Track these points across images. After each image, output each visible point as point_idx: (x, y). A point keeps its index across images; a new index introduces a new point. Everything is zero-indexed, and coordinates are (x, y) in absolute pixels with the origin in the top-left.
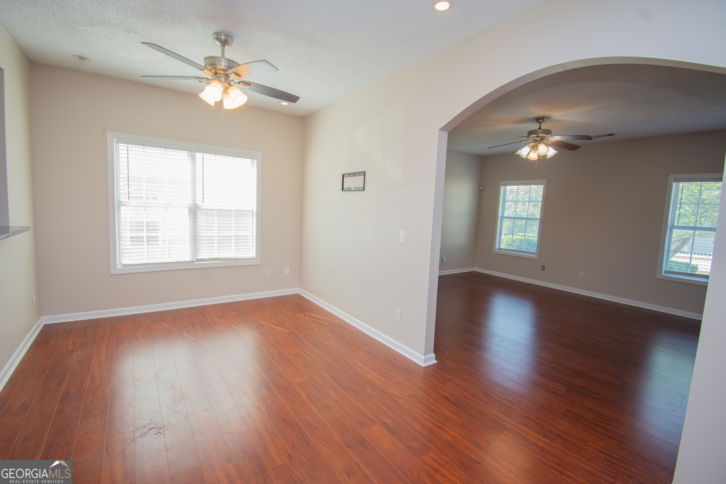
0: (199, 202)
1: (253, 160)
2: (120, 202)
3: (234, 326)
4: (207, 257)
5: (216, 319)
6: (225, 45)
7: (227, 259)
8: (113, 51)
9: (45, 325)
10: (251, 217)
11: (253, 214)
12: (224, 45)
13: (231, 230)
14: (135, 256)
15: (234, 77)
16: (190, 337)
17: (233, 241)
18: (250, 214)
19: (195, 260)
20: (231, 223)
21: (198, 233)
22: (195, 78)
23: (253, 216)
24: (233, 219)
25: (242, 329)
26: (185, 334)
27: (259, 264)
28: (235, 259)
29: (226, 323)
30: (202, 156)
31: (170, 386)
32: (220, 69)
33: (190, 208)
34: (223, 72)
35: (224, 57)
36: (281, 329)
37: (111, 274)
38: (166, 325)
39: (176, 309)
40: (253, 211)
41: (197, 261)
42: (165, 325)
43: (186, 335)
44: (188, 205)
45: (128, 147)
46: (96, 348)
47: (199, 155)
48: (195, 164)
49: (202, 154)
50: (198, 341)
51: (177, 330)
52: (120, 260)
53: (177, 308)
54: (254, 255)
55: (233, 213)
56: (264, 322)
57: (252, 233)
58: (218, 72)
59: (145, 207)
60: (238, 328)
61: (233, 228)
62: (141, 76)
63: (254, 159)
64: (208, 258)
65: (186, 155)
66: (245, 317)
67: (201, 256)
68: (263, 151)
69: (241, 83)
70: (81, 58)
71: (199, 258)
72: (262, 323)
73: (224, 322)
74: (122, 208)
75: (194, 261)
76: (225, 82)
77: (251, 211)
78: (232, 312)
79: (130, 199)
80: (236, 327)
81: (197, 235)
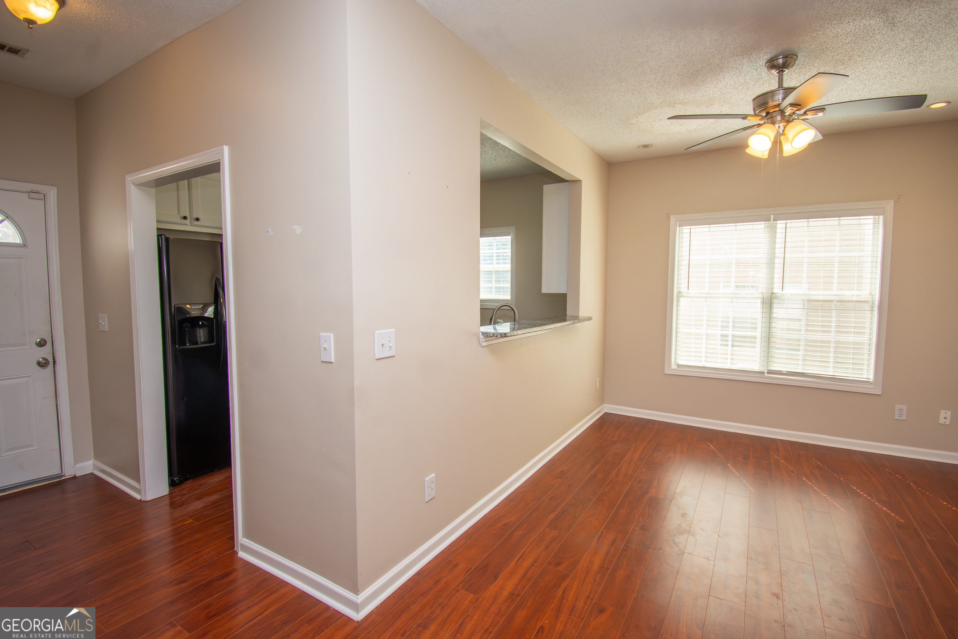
0: (777, 290)
1: (877, 217)
2: (679, 292)
3: (804, 479)
4: (784, 369)
5: (782, 461)
6: (784, 70)
7: (818, 376)
8: (667, 130)
9: (606, 413)
10: (868, 314)
11: (872, 307)
12: (782, 71)
13: (830, 332)
14: (691, 356)
15: (791, 109)
16: (734, 471)
17: (832, 350)
18: (867, 307)
19: (766, 372)
20: (830, 322)
21: (774, 334)
22: (743, 130)
23: (872, 311)
24: (834, 313)
25: (816, 488)
26: (729, 465)
27: (880, 394)
28: (833, 379)
29: (795, 471)
30: (785, 224)
31: (682, 513)
32: (775, 106)
33: (763, 298)
34: (777, 108)
35: (782, 87)
36: (888, 511)
37: (665, 373)
38: (713, 448)
39: (735, 432)
40: (873, 302)
41: (768, 373)
42: (711, 446)
43: (730, 467)
44: (762, 295)
45: (691, 229)
46: (634, 447)
47: (780, 224)
48: (775, 237)
49: (785, 221)
50: (742, 479)
51: (722, 457)
52: (675, 358)
53: (737, 432)
54: (871, 377)
55: (833, 306)
56: (860, 492)
57: (870, 339)
58: (771, 111)
59: (706, 298)
60: (810, 483)
61: (833, 329)
62: (685, 150)
63: (879, 215)
64: (786, 371)
65: (763, 226)
66: (832, 473)
67: (775, 367)
68: (898, 197)
69: (807, 113)
70: (645, 146)
71: (772, 368)
72: (858, 491)
73: (792, 469)
74: (682, 299)
75: (764, 373)
76: (781, 120)
77: (870, 302)
78: (814, 459)
79: (689, 289)
80: (807, 481)
81: (773, 336)
